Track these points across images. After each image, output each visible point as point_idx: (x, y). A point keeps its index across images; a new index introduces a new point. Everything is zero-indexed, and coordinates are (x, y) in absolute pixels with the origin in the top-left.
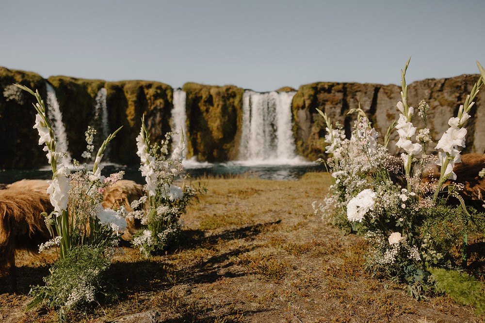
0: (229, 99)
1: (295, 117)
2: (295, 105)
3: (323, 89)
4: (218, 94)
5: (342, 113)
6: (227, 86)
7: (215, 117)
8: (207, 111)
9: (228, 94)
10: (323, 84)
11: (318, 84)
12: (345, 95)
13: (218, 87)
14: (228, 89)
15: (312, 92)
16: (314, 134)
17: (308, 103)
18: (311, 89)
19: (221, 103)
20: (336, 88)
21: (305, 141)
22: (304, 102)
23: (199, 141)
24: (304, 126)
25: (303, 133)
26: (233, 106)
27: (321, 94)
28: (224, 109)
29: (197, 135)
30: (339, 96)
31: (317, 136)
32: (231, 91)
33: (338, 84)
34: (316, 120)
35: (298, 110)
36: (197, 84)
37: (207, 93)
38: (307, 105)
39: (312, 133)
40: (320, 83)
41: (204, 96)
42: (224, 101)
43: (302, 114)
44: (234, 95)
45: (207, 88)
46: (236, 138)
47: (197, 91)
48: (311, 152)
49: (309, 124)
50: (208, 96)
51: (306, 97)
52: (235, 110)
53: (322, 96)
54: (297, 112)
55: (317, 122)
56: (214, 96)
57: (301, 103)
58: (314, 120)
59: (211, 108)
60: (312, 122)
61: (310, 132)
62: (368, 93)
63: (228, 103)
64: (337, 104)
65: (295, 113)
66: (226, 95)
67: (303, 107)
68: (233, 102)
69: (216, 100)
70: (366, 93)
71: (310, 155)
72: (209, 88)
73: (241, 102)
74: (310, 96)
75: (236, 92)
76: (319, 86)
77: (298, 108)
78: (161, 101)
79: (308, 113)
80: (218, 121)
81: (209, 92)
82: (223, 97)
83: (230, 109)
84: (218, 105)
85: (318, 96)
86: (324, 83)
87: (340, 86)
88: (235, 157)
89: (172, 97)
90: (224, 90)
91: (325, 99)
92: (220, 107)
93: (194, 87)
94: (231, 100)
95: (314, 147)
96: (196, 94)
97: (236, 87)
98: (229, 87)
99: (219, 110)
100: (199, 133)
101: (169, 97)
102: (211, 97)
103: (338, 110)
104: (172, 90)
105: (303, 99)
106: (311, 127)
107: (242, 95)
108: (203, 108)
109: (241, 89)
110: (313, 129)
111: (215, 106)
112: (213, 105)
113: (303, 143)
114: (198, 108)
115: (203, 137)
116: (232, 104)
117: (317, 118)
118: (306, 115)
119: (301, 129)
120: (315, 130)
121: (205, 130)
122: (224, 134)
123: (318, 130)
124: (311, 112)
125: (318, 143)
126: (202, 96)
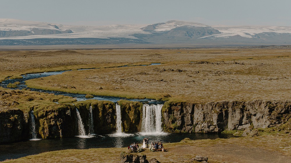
3: (174, 105)
4: (133, 106)
5: (180, 114)
7: (131, 115)
8: (129, 113)
9: (136, 106)
10: (173, 103)
11: (171, 103)
12: (182, 107)
13: (133, 103)
15: (169, 106)
16: (170, 122)
17: (167, 110)
20: (178, 104)
22: (166, 110)
23: (125, 124)
24: (166, 119)
25: (166, 122)
27: (173, 107)
28: (135, 112)
30: (180, 107)
31: (171, 123)
32: (138, 104)
37: (129, 106)
41: (127, 107)
42: (135, 109)
43: (165, 114)
44: (139, 106)
46: (140, 123)
47: (125, 105)
48: (169, 129)
52: (139, 112)
59: (130, 111)
60: (169, 117)
61: (168, 122)
62: (191, 106)
63: (137, 109)
64: (178, 111)
65: (163, 114)
67: (166, 112)
68: (139, 109)
69: (132, 108)
70: (189, 106)
71: (168, 130)
72: (129, 103)
73: (142, 108)
74: (168, 108)
77: (164, 112)
78: (111, 109)
80: (133, 116)
81: (129, 105)
82: (135, 107)
83: (137, 111)
85: (171, 107)
87: (180, 104)
88: (140, 131)
89: (115, 108)
90: (135, 104)
93: (123, 103)
99: (133, 112)
100: (125, 121)
101: (114, 108)
102: (130, 107)
103: (179, 113)
104: (115, 105)
105: (165, 108)
106: (169, 119)
107: (142, 106)
108: (127, 111)
110: (169, 120)
111: (132, 111)
112: (131, 111)
113: (166, 125)
114: (125, 111)
115: (127, 123)
118: (167, 115)
119: (165, 120)
120: (170, 120)
121: (127, 120)
122: (135, 121)
123: (171, 121)
124: (169, 114)
125: (171, 126)
126: (126, 107)
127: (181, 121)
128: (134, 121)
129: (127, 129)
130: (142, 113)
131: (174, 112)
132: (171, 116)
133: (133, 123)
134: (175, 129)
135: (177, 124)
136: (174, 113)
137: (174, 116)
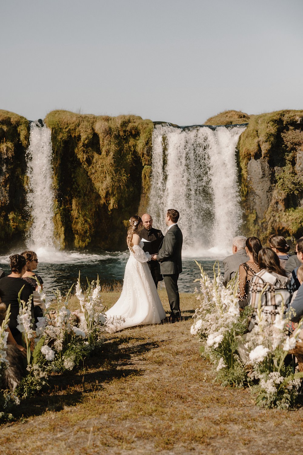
0: (127, 140)
1: (243, 172)
2: (243, 152)
3: (293, 124)
4: (109, 132)
6: (124, 116)
7: (102, 172)
8: (89, 161)
9: (125, 131)
10: (291, 114)
11: (283, 113)
13: (107, 119)
14: (125, 124)
15: (273, 130)
16: (277, 203)
17: (265, 147)
18: (272, 123)
19: (113, 147)
21: (260, 215)
22: (259, 146)
23: (75, 213)
24: (260, 188)
25: (257, 201)
26: (135, 153)
27: (290, 132)
28: (119, 157)
29: (71, 204)
31: (281, 206)
32: (130, 125)
34: (280, 179)
35: (249, 159)
36: (72, 114)
37: (89, 131)
38: (263, 152)
39: (273, 201)
40: (288, 111)
41: (83, 137)
42: (119, 144)
43: (256, 167)
44: (136, 134)
45: (88, 121)
47: (71, 127)
49: (267, 184)
50: (91, 136)
51: (262, 138)
52: (137, 160)
53: (290, 136)
54: (247, 164)
55: (282, 180)
56: (101, 136)
57: (253, 149)
58: (277, 178)
59: (96, 156)
60: (273, 181)
61: (269, 201)
63: (126, 146)
65: (243, 165)
66: (121, 133)
67: (257, 156)
68: (135, 146)
69: (105, 144)
72: (93, 120)
73: (148, 143)
74: (269, 135)
75: (140, 127)
76: (285, 119)
77: (248, 157)
78: (9, 144)
79: (266, 164)
80: (109, 179)
81: (93, 129)
82: (117, 137)
83: (129, 158)
84: (108, 153)
85: (282, 135)
86: (295, 111)
89: (27, 137)
90: (119, 123)
91: (296, 140)
92: (112, 154)
93: (66, 119)
94: (132, 142)
95: (276, 225)
96: (69, 132)
97: (140, 118)
98: (127, 118)
99: (109, 160)
100: (74, 202)
101: (22, 137)
102: (95, 136)
104: (28, 125)
105: (256, 140)
106: (270, 190)
107: (151, 133)
108: (81, 156)
109: (148, 122)
110: (275, 193)
111: (104, 153)
112: (100, 153)
113: (257, 217)
114: (74, 155)
115: (83, 206)
116: (132, 149)
117: (282, 174)
118: (264, 170)
119: (253, 193)
120: (278, 194)
121: (85, 195)
122: (118, 202)
123: (284, 196)
124: (272, 164)
125: (284, 220)
126: (79, 136)
128: (112, 201)
129: (83, 237)
130: (150, 164)
131: (294, 158)
132: (283, 172)
133: (111, 207)
136: (293, 163)
137: (294, 173)
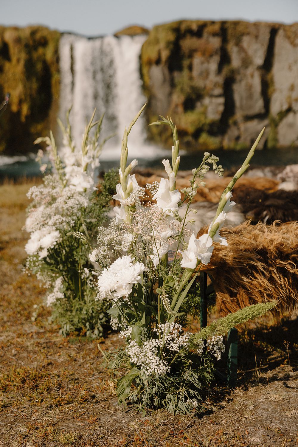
0: (35, 48)
1: (146, 78)
2: (145, 58)
3: (190, 32)
4: (18, 40)
5: (219, 70)
7: (14, 80)
8: (1, 70)
9: (34, 41)
11: (180, 22)
12: (225, 41)
13: (16, 29)
14: (34, 32)
15: (171, 37)
16: (176, 106)
17: (165, 54)
18: (170, 32)
19: (23, 56)
20: (210, 29)
22: (159, 53)
24: (160, 93)
25: (159, 104)
26: (44, 62)
27: (187, 40)
28: (29, 66)
30: (216, 42)
31: (180, 109)
32: (39, 35)
33: (213, 23)
35: (151, 66)
38: (164, 58)
39: (173, 105)
42: (29, 53)
43: (157, 73)
44: (44, 43)
46: (51, 113)
49: (167, 89)
50: (1, 45)
51: (162, 45)
52: (46, 68)
53: (188, 43)
54: (149, 71)
55: (180, 86)
56: (11, 45)
57: (154, 55)
58: (176, 83)
59: (7, 64)
60: (173, 85)
61: (169, 102)
62: (262, 38)
63: (35, 55)
64: (211, 56)
65: (145, 72)
66: (31, 43)
67: (158, 62)
68: (44, 55)
69: (15, 52)
70: (257, 37)
73: (56, 52)
74: (168, 43)
75: (48, 37)
76: (183, 27)
77: (150, 63)
79: (166, 72)
80: (21, 87)
81: (3, 38)
82: (27, 46)
83: (39, 66)
84: (18, 61)
85: (181, 43)
87: (217, 27)
90: (27, 33)
91: (193, 48)
92: (22, 63)
94: (41, 50)
98: (36, 28)
102: (6, 45)
103: (213, 66)
105: (157, 48)
106: (170, 94)
107: (58, 42)
110: (175, 97)
111: (14, 61)
112: (11, 61)
116: (42, 57)
117: (180, 81)
118: (164, 75)
119: (157, 97)
120: (178, 98)
122: (32, 110)
123: (182, 100)
124: (171, 70)
125: (183, 121)
127: (221, 100)
128: (24, 108)
130: (58, 71)
131: (191, 64)
132: (182, 77)
134: (197, 134)
135: (204, 113)
136: (190, 68)
137: (191, 78)
